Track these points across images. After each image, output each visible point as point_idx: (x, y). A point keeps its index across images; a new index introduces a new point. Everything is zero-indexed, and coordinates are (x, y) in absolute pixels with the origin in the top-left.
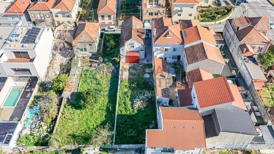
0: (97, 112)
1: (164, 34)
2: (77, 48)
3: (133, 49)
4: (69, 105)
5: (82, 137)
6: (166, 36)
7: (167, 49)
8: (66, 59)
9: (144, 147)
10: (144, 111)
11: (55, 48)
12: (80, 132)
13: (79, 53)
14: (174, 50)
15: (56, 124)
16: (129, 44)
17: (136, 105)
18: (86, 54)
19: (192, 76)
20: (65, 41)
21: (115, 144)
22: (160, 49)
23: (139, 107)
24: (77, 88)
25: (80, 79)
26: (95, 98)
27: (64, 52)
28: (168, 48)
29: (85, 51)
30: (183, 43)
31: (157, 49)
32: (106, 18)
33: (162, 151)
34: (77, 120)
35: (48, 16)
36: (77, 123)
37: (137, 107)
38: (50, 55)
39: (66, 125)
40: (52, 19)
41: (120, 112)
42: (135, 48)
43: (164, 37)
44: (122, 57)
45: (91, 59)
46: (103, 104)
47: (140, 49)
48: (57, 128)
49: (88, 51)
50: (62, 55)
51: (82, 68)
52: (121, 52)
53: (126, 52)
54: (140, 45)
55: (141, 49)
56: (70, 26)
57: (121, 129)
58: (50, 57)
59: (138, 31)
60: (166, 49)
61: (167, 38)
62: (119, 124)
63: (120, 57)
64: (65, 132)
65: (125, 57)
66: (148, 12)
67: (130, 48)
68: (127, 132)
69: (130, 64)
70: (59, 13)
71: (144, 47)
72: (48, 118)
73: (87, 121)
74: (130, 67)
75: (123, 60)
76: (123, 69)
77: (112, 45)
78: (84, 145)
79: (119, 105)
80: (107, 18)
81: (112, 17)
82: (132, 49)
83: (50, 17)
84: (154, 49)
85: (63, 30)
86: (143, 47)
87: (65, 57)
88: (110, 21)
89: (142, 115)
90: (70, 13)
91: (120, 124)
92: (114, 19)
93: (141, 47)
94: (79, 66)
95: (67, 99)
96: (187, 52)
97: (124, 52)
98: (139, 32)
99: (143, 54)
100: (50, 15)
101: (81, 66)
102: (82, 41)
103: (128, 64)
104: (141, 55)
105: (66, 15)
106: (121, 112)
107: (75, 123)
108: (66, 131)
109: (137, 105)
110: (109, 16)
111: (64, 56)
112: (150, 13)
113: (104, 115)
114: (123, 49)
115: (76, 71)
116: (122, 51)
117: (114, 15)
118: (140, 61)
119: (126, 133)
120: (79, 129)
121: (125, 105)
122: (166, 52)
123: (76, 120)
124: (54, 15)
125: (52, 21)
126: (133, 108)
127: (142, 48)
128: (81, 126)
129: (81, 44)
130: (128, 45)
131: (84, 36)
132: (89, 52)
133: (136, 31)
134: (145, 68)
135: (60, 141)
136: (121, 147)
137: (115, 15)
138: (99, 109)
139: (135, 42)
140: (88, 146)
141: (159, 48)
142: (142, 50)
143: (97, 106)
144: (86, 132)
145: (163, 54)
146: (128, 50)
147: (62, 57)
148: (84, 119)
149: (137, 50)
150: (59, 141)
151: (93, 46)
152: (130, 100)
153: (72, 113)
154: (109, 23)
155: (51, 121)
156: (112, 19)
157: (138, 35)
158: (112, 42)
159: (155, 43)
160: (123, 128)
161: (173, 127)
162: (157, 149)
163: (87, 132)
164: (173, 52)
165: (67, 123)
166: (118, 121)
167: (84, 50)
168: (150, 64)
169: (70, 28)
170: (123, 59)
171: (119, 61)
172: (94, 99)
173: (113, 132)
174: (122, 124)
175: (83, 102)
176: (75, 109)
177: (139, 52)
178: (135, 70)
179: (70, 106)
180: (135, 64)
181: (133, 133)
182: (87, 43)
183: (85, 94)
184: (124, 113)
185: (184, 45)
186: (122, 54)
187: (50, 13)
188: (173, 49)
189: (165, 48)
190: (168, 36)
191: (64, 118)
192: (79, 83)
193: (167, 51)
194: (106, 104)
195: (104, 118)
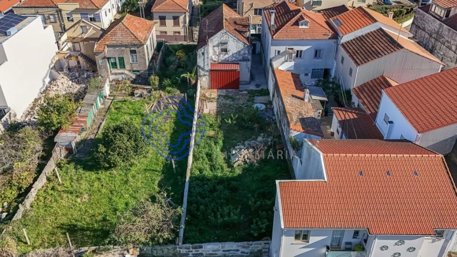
0: (140, 176)
1: (294, 20)
2: (105, 58)
3: (227, 56)
4: (69, 163)
5: (95, 230)
6: (296, 23)
7: (301, 51)
8: (78, 87)
9: (269, 249)
10: (258, 170)
11: (58, 67)
12: (88, 219)
13: (107, 72)
14: (317, 54)
15: (26, 200)
16: (216, 43)
17: (237, 159)
18: (123, 74)
19: (370, 91)
20: (81, 53)
21: (184, 243)
22: (285, 53)
23: (245, 162)
24: (96, 132)
25: (104, 116)
26: (135, 141)
27: (77, 74)
28: (304, 48)
29: (121, 68)
30: (336, 36)
31: (279, 52)
32: (170, 22)
33: (328, 248)
34: (84, 193)
35: (52, 20)
36: (84, 200)
37: (240, 162)
38: (45, 77)
39: (54, 204)
40: (61, 26)
41: (197, 173)
42: (230, 54)
43: (292, 25)
44: (202, 73)
45: (133, 83)
46: (155, 160)
47: (241, 57)
48: (26, 211)
49: (128, 67)
50: (71, 78)
51: (112, 98)
52: (200, 62)
53: (211, 63)
54: (241, 46)
55: (243, 58)
56: (94, 29)
57: (202, 207)
58: (44, 82)
59: (235, 23)
60: (298, 51)
61: (300, 27)
62: (196, 198)
63: (196, 73)
64: (48, 221)
65: (208, 73)
66: (252, 6)
67: (219, 56)
68: (219, 213)
69: (219, 90)
70: (76, 11)
71: (249, 51)
72: (8, 189)
73: (110, 195)
74: (219, 96)
75: (204, 82)
76: (204, 98)
77: (179, 60)
78: (94, 248)
79: (196, 158)
80: (172, 21)
81: (181, 19)
82: (223, 57)
83: (58, 21)
84: (272, 50)
85: (80, 36)
86: (247, 52)
87: (78, 83)
88: (177, 29)
89: (256, 178)
90: (97, 12)
91: (199, 198)
92: (185, 23)
93: (242, 52)
94: (104, 95)
95: (67, 149)
96: (348, 49)
97: (206, 60)
98: (238, 24)
99: (247, 70)
100: (56, 16)
101: (109, 96)
102: (115, 42)
103: (216, 90)
104: (244, 70)
105: (89, 16)
106: (201, 173)
107: (79, 200)
108: (49, 219)
109: (241, 158)
110: (176, 19)
111: (76, 80)
112: (256, 10)
113: (157, 182)
114: (203, 54)
115: (96, 99)
116: (202, 58)
117: (185, 16)
118: (240, 86)
119: (215, 217)
120: (86, 211)
121: (210, 160)
122: (299, 60)
123: (81, 193)
124: (65, 17)
125: (62, 30)
126: (230, 166)
127: (244, 54)
128: (94, 206)
129: (111, 49)
130: (214, 47)
131: (119, 33)
132: (130, 71)
133: (232, 22)
134: (253, 97)
135: (29, 244)
136: (200, 251)
137: (188, 14)
138: (145, 170)
139: (230, 39)
140: (105, 250)
141: (282, 49)
142: (244, 60)
143: (139, 163)
144: (104, 220)
145: (292, 63)
146: (215, 58)
147: (70, 82)
148: (104, 190)
149: (234, 59)
150: (26, 243)
151: (138, 54)
152: (222, 151)
153: (75, 178)
154: (176, 32)
155: (16, 195)
156: (181, 25)
157: (235, 29)
158: (180, 54)
159: (274, 37)
160: (206, 206)
161: (357, 173)
162: (313, 239)
163: (108, 218)
164: (315, 60)
165: (56, 201)
166: (192, 190)
167: (118, 66)
168: (262, 90)
169: (95, 32)
170: (204, 79)
171: (196, 85)
172: (133, 144)
173: (179, 209)
174: (203, 198)
175: (104, 150)
176: (84, 169)
177: (238, 64)
178: (230, 99)
179: (72, 165)
180: (231, 90)
181: (235, 215)
182: (126, 46)
183: (111, 132)
184: (208, 173)
185: (340, 38)
186: (202, 66)
187: (57, 12)
188: (313, 53)
189: (296, 48)
190: (302, 25)
191: (53, 189)
192: (101, 124)
193: (300, 56)
194: (162, 159)
195: (156, 187)
